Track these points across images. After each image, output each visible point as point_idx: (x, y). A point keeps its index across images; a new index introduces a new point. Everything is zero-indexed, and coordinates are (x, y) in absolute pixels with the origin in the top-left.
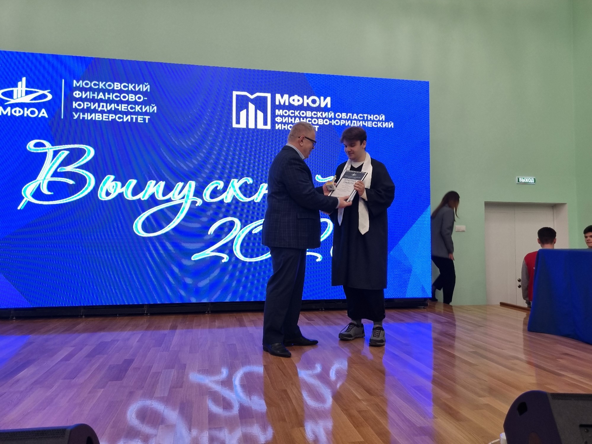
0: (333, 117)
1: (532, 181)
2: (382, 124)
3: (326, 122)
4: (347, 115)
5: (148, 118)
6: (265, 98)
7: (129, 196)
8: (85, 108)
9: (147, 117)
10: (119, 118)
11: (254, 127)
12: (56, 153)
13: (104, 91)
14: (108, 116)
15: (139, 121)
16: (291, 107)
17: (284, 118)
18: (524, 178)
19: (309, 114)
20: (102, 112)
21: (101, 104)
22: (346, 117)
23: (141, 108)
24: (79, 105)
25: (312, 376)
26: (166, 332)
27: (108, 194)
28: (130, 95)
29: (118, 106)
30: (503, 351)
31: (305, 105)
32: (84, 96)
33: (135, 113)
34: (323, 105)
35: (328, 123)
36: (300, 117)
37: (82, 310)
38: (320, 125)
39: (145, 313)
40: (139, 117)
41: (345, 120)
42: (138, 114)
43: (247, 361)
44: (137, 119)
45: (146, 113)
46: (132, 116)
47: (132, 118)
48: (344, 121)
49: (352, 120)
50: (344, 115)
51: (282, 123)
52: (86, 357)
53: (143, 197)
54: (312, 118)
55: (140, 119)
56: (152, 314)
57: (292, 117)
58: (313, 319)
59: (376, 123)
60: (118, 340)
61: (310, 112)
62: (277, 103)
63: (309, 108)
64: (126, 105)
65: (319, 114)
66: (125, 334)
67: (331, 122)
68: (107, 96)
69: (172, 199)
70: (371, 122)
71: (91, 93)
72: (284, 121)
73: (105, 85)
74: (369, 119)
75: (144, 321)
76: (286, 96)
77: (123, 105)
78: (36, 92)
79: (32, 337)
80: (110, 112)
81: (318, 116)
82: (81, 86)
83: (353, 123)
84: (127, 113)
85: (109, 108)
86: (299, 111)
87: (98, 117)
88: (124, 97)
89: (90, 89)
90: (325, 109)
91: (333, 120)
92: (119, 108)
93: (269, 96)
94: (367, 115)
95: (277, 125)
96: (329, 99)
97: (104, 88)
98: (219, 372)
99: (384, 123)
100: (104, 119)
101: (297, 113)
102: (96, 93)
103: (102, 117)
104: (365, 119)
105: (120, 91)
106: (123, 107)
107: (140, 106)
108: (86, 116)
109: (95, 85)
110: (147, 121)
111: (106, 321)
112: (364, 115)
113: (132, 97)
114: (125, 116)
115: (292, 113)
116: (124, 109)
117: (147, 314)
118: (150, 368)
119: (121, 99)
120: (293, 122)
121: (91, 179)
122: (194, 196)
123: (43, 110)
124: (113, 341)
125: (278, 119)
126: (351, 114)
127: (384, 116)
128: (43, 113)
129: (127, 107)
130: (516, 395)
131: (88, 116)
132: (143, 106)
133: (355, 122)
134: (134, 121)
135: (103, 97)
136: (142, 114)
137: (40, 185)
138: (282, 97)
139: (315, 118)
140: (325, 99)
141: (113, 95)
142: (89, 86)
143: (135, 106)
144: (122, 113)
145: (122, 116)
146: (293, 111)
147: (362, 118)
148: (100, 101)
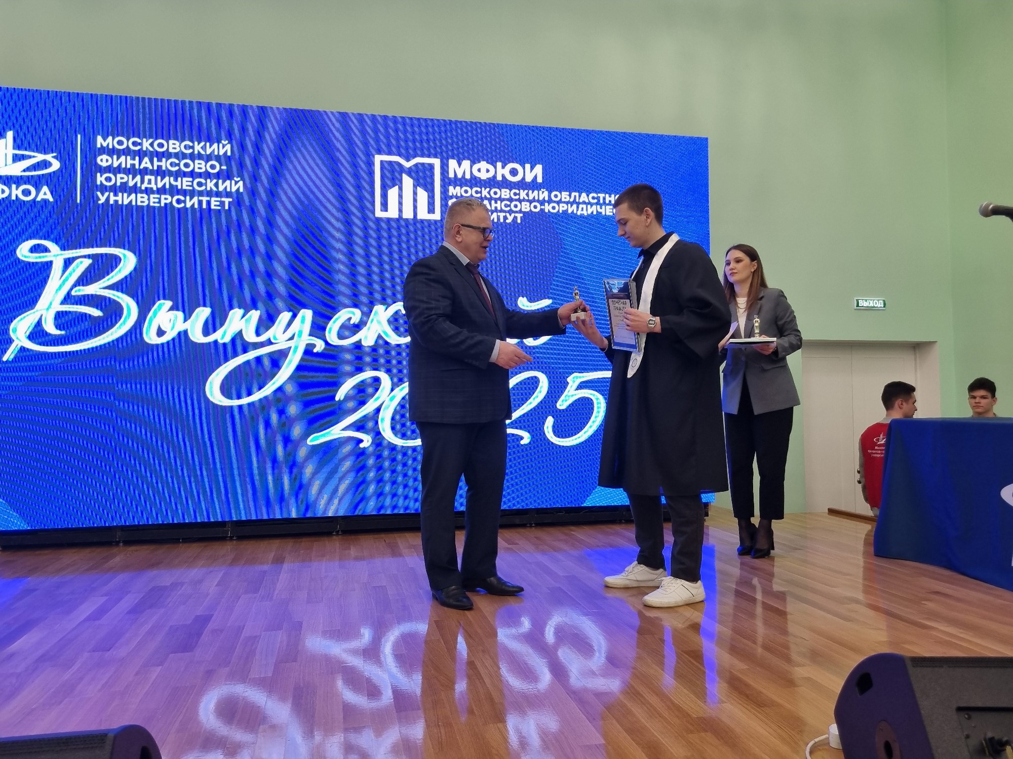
0: (547, 199)
1: (880, 304)
3: (535, 207)
4: (570, 196)
5: (229, 202)
6: (431, 167)
7: (197, 336)
8: (118, 184)
9: (227, 201)
10: (178, 201)
11: (412, 217)
12: (68, 263)
13: (153, 155)
14: (160, 199)
15: (213, 207)
16: (474, 182)
18: (866, 300)
19: (505, 193)
20: (148, 191)
22: (567, 200)
23: (216, 185)
24: (108, 179)
25: (516, 638)
26: (266, 567)
27: (161, 333)
28: (197, 162)
29: (176, 180)
30: (834, 589)
31: (499, 178)
32: (116, 165)
33: (205, 193)
34: (529, 179)
35: (538, 210)
36: (490, 199)
37: (119, 534)
38: (524, 213)
39: (227, 537)
40: (213, 199)
41: (567, 203)
42: (209, 194)
43: (405, 615)
44: (209, 203)
45: (224, 194)
46: (200, 198)
47: (200, 202)
48: (565, 205)
49: (578, 204)
50: (565, 196)
52: (129, 612)
53: (223, 337)
54: (511, 200)
55: (214, 203)
56: (242, 538)
58: (517, 541)
60: (182, 584)
61: (508, 191)
62: (451, 175)
63: (505, 184)
64: (191, 179)
65: (523, 194)
66: (195, 573)
67: (543, 207)
68: (156, 163)
69: (273, 341)
71: (129, 158)
73: (152, 145)
74: (607, 202)
75: (227, 549)
76: (466, 164)
77: (185, 179)
78: (30, 157)
79: (32, 580)
80: (162, 191)
81: (522, 198)
82: (111, 147)
83: (580, 209)
84: (192, 193)
85: (160, 185)
86: (488, 189)
87: (142, 200)
88: (186, 165)
89: (127, 152)
90: (534, 185)
91: (546, 204)
92: (179, 184)
93: (436, 162)
94: (603, 195)
96: (539, 169)
97: (151, 149)
98: (358, 635)
100: (152, 204)
101: (485, 192)
102: (137, 158)
103: (149, 199)
104: (601, 201)
105: (180, 156)
106: (185, 183)
107: (215, 181)
108: (119, 198)
109: (134, 144)
110: (227, 207)
111: (161, 551)
112: (599, 195)
113: (199, 166)
114: (188, 198)
115: (477, 192)
117: (231, 538)
118: (240, 629)
119: (180, 169)
121: (131, 308)
122: (310, 335)
123: (45, 189)
124: (175, 585)
126: (577, 194)
128: (45, 194)
129: (192, 182)
130: (853, 661)
131: (124, 199)
132: (220, 181)
133: (584, 206)
134: (204, 206)
135: (149, 165)
136: (218, 194)
137: (40, 319)
138: (460, 165)
139: (516, 200)
140: (532, 168)
141: (166, 161)
142: (124, 146)
143: (206, 180)
144: (184, 193)
145: (182, 198)
146: (479, 189)
147: (595, 201)
148: (144, 172)
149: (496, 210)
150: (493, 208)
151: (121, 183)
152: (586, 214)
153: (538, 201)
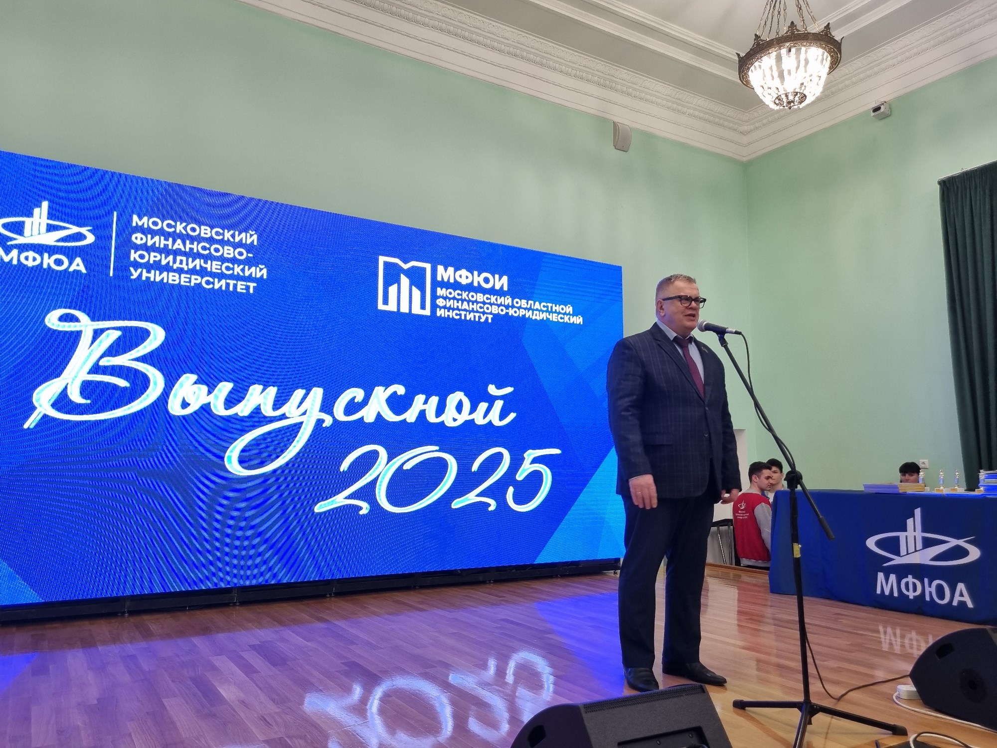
0: (510, 304)
2: (569, 319)
3: (502, 310)
4: (527, 303)
5: (254, 287)
6: (424, 269)
7: (219, 409)
8: (151, 262)
9: (252, 285)
10: (208, 283)
11: (407, 311)
12: (97, 333)
13: (184, 238)
14: (190, 279)
15: (239, 290)
16: (456, 286)
17: (447, 300)
19: (480, 297)
20: (180, 271)
21: (179, 258)
22: (525, 306)
23: (243, 270)
24: (142, 257)
27: (185, 405)
28: (226, 248)
29: (206, 262)
31: (476, 284)
32: (150, 243)
33: (232, 277)
34: (497, 287)
35: (504, 313)
36: (469, 301)
37: (128, 603)
38: (494, 315)
39: (231, 603)
40: (239, 283)
41: (525, 309)
42: (238, 278)
44: (235, 286)
45: (250, 279)
46: (228, 281)
47: (228, 285)
48: (524, 311)
49: (533, 310)
50: (524, 301)
51: (445, 307)
53: (242, 411)
54: (484, 303)
55: (241, 286)
56: (243, 603)
57: (458, 300)
59: (562, 316)
61: (482, 295)
62: (439, 279)
63: (479, 289)
64: (220, 263)
65: (493, 299)
67: (507, 311)
68: (188, 246)
69: (287, 415)
70: (556, 315)
71: (162, 238)
72: (448, 306)
73: (185, 228)
74: (554, 310)
76: (451, 270)
77: (214, 263)
78: (65, 228)
80: (193, 271)
81: (492, 302)
82: (146, 226)
83: (534, 315)
84: (221, 276)
85: (191, 266)
86: (467, 293)
87: (172, 278)
88: (217, 250)
89: (161, 232)
90: (500, 293)
91: (510, 309)
92: (208, 266)
93: (428, 266)
94: (551, 305)
95: (438, 309)
96: (505, 279)
97: (184, 232)
99: (571, 317)
100: (182, 283)
101: (465, 295)
102: (171, 239)
103: (180, 278)
104: (550, 310)
105: (211, 240)
106: (214, 266)
107: (242, 267)
108: (151, 275)
109: (169, 226)
110: (251, 291)
112: (548, 304)
113: (228, 252)
114: (216, 280)
115: (458, 294)
116: (216, 269)
117: (235, 604)
119: (210, 252)
120: (460, 308)
121: (157, 379)
122: (320, 411)
123: (78, 260)
125: (440, 302)
126: (532, 302)
127: (571, 308)
128: (78, 265)
129: (221, 266)
131: (155, 276)
132: (247, 267)
133: (538, 312)
134: (231, 289)
135: (181, 247)
136: (244, 279)
137: (66, 387)
138: (446, 270)
139: (488, 304)
140: (500, 279)
141: (198, 245)
142: (159, 227)
143: (234, 265)
144: (213, 275)
145: (211, 280)
146: (460, 292)
147: (545, 309)
148: (176, 253)
149: (473, 311)
150: (471, 309)
151: (154, 261)
152: (538, 319)
153: (504, 306)
